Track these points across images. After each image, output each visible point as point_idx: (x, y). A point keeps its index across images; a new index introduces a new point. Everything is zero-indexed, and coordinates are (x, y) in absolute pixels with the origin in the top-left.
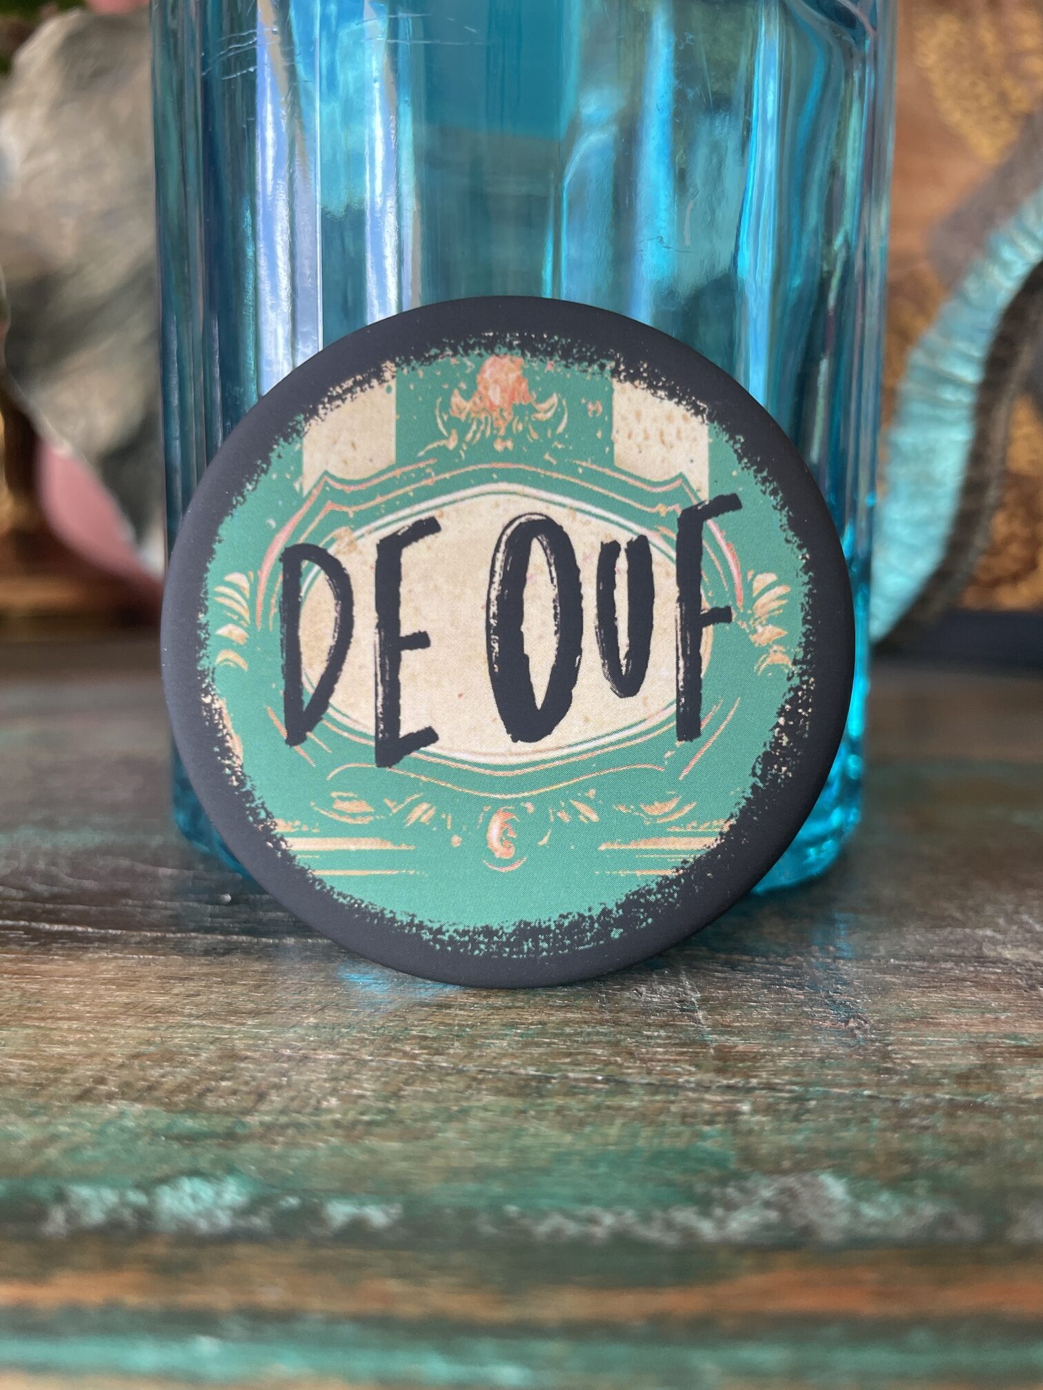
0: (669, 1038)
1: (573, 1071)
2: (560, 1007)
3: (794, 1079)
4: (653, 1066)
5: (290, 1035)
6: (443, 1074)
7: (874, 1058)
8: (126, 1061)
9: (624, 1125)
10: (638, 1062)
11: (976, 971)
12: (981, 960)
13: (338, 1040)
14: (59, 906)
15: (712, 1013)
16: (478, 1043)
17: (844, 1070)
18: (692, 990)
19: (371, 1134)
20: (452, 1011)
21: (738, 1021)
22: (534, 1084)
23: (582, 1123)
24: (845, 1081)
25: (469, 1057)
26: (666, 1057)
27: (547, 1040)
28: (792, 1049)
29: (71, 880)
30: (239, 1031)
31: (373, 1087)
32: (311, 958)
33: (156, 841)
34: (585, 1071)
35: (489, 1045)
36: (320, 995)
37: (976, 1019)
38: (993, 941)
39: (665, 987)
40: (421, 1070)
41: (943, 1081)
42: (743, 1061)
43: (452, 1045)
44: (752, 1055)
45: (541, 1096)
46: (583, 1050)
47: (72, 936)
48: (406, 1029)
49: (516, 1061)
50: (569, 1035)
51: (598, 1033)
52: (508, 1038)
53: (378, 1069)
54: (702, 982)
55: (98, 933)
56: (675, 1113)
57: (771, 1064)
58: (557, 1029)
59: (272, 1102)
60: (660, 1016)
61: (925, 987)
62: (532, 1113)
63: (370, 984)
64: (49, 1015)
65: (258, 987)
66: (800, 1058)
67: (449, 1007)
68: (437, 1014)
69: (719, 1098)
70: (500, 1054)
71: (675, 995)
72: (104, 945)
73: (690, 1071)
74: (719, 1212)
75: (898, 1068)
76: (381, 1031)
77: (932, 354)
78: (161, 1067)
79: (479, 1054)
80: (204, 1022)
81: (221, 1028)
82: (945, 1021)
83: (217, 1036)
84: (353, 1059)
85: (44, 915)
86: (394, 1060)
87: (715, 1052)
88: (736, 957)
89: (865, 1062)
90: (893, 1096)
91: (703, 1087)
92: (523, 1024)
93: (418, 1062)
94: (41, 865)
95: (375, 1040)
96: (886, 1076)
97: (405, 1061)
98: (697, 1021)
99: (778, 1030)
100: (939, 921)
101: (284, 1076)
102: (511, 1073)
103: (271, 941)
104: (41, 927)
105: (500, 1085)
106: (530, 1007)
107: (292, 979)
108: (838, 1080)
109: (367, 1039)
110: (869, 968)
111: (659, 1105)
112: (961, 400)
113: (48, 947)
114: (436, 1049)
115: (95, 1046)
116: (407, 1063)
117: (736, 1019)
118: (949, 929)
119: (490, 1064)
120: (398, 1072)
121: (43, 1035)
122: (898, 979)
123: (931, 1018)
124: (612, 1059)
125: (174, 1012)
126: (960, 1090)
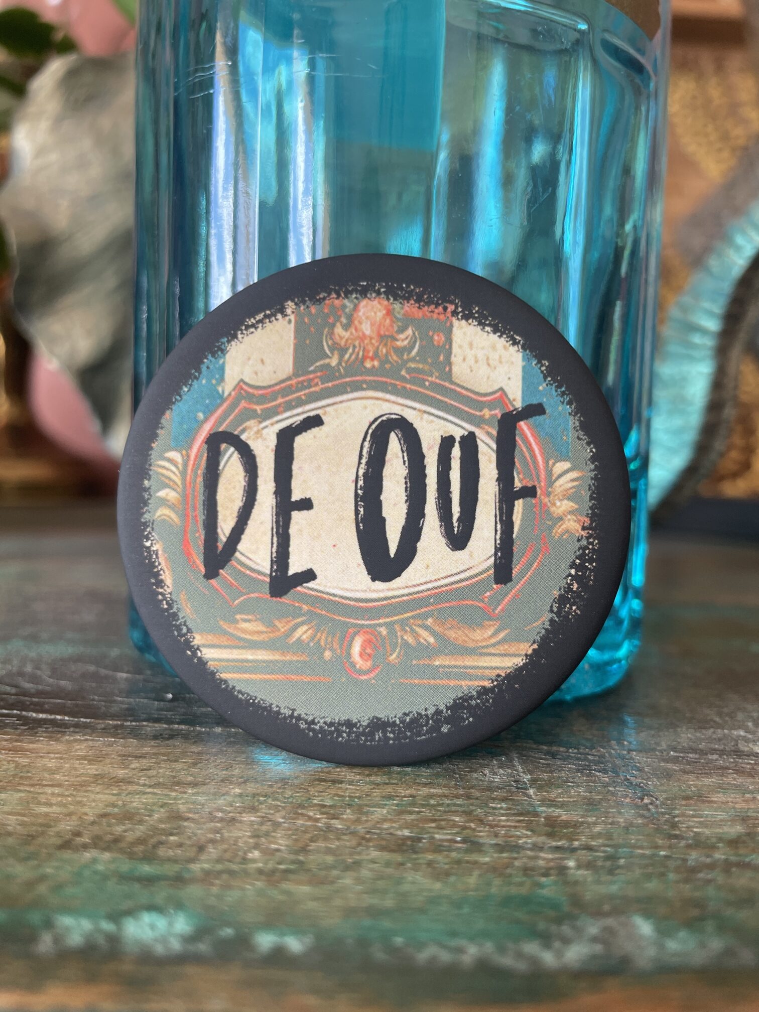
0: (510, 809)
1: (438, 833)
2: (425, 785)
3: (606, 842)
4: (498, 830)
5: (221, 802)
6: (339, 835)
7: (665, 827)
8: (96, 819)
9: (480, 876)
10: (488, 827)
11: (735, 762)
12: (738, 753)
13: (258, 805)
14: (42, 700)
15: (541, 791)
16: (365, 810)
17: (644, 836)
18: (524, 772)
19: (289, 880)
20: (343, 785)
21: (560, 797)
22: (409, 843)
23: (448, 874)
24: (645, 844)
25: (358, 821)
26: (508, 824)
27: (417, 809)
28: (603, 819)
29: (51, 680)
30: (182, 797)
31: (287, 843)
32: (234, 743)
33: (115, 652)
34: (448, 834)
35: (373, 813)
36: (242, 772)
37: (739, 798)
38: (747, 740)
39: (504, 771)
40: (323, 831)
41: (718, 845)
42: (566, 827)
43: (345, 811)
44: (573, 823)
45: (415, 852)
46: (445, 817)
47: (53, 723)
48: (310, 799)
49: (394, 825)
50: (433, 806)
51: (455, 805)
52: (387, 807)
53: (289, 829)
54: (530, 767)
55: (72, 721)
56: (518, 867)
57: (587, 830)
58: (425, 801)
59: (211, 853)
60: (501, 792)
61: (698, 774)
62: (409, 865)
63: (280, 764)
64: (37, 782)
65: (194, 764)
66: (610, 826)
67: (341, 782)
68: (332, 787)
69: (550, 856)
70: (382, 819)
71: (511, 777)
72: (77, 730)
73: (527, 834)
74: (557, 944)
75: (684, 835)
76: (290, 800)
77: (685, 309)
78: (124, 824)
79: (366, 819)
80: (155, 790)
81: (169, 795)
82: (716, 799)
83: (165, 801)
84: (270, 821)
85: (32, 707)
86: (301, 822)
87: (545, 821)
88: (555, 748)
89: (658, 830)
90: (682, 856)
91: (537, 847)
92: (398, 796)
93: (320, 825)
94: (29, 669)
95: (286, 807)
96: (676, 841)
97: (309, 823)
98: (529, 797)
99: (591, 804)
100: (704, 724)
101: (218, 833)
102: (391, 834)
103: (204, 729)
104: (30, 715)
105: (384, 843)
106: (402, 784)
107: (220, 759)
108: (639, 844)
109: (280, 806)
110: (654, 758)
111: (506, 861)
112: (705, 343)
113: (36, 731)
114: (334, 815)
115: (73, 807)
116: (312, 825)
117: (559, 795)
118: (712, 730)
119: (374, 827)
120: (305, 832)
121: (33, 798)
122: (677, 767)
123: (705, 797)
124: (467, 824)
125: (132, 782)
126: (732, 852)
